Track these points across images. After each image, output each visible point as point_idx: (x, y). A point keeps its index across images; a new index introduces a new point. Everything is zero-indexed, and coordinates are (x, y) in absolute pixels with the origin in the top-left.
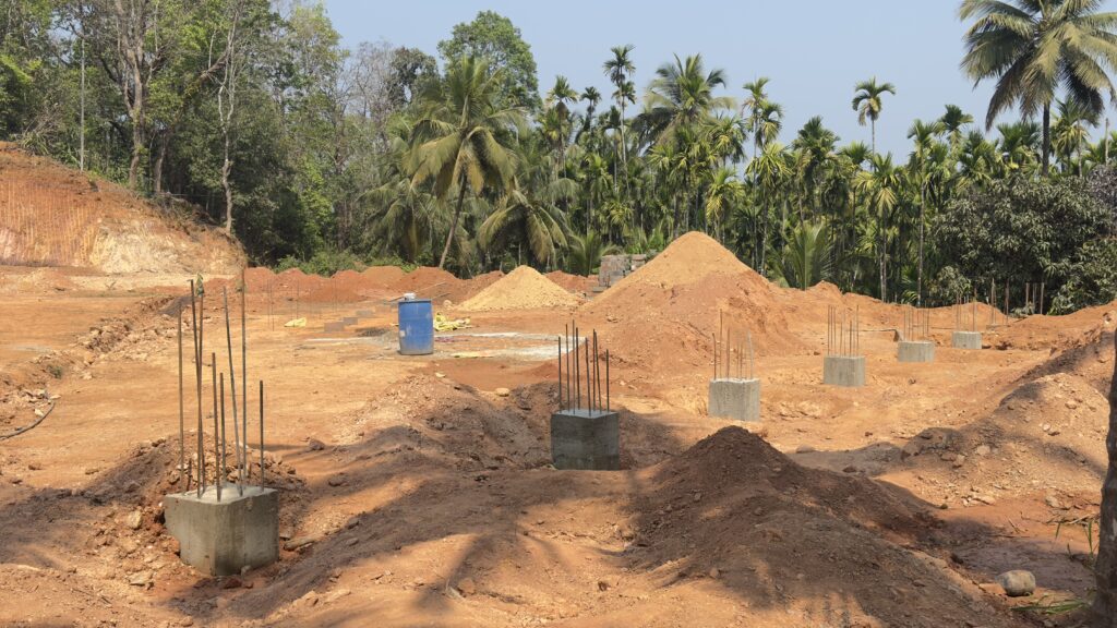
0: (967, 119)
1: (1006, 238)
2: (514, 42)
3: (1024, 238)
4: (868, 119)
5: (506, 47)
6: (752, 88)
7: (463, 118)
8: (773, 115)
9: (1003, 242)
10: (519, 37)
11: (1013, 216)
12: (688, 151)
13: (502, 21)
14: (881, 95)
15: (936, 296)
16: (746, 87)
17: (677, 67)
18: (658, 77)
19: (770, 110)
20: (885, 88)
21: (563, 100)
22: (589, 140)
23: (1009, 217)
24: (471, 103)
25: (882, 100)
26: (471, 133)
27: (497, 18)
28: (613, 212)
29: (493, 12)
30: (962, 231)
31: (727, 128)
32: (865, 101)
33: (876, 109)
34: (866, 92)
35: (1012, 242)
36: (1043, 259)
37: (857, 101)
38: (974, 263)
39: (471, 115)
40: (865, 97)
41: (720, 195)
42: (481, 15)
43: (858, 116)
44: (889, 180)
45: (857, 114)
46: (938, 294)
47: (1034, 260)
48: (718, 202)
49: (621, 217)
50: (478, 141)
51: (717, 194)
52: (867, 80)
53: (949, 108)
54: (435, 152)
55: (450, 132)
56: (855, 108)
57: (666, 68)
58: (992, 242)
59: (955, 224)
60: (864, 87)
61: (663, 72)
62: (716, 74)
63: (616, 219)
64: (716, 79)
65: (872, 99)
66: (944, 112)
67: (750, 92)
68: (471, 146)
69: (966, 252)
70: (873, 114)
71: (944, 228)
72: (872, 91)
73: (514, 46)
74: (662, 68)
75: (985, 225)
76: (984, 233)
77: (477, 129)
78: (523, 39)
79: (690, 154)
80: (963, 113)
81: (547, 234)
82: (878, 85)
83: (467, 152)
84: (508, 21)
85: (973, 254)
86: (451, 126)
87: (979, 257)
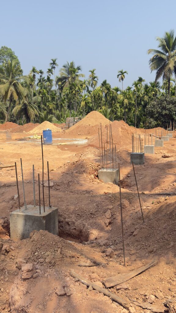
0: (144, 81)
1: (165, 111)
2: (13, 55)
3: (170, 111)
4: (121, 80)
5: (11, 57)
6: (91, 72)
7: (10, 79)
8: (96, 79)
9: (164, 112)
10: (14, 54)
11: (167, 105)
12: (75, 89)
13: (9, 49)
14: (125, 74)
15: (148, 126)
16: (90, 71)
17: (68, 66)
18: (63, 68)
19: (95, 78)
20: (125, 72)
21: (35, 73)
22: (41, 85)
23: (166, 106)
24: (12, 74)
25: (125, 75)
26: (13, 83)
27: (7, 48)
28: (50, 106)
29: (6, 47)
30: (154, 110)
31: (85, 83)
32: (120, 76)
33: (123, 78)
34: (121, 73)
35: (167, 112)
36: (174, 116)
37: (118, 76)
38: (157, 118)
39: (12, 78)
40: (120, 74)
41: (85, 101)
42: (2, 47)
43: (119, 80)
44: (127, 97)
45: (118, 79)
46: (149, 125)
47: (172, 116)
48: (84, 103)
49: (52, 107)
50: (15, 85)
51: (84, 101)
52: (121, 70)
53: (139, 78)
54: (3, 88)
55: (6, 83)
56: (118, 77)
57: (65, 65)
58: (162, 112)
59: (153, 108)
60: (120, 72)
61: (64, 66)
62: (78, 67)
63: (51, 108)
64: (79, 69)
65: (122, 75)
66: (138, 79)
67: (91, 73)
68: (13, 87)
69: (155, 115)
70: (122, 79)
71: (150, 109)
72: (122, 73)
73: (13, 57)
74: (64, 65)
75: (160, 108)
76: (159, 110)
77: (15, 82)
78: (15, 55)
79: (76, 89)
80: (143, 79)
81: (33, 112)
82: (123, 72)
83: (12, 88)
84: (10, 49)
85: (157, 115)
86: (7, 81)
87: (158, 116)
